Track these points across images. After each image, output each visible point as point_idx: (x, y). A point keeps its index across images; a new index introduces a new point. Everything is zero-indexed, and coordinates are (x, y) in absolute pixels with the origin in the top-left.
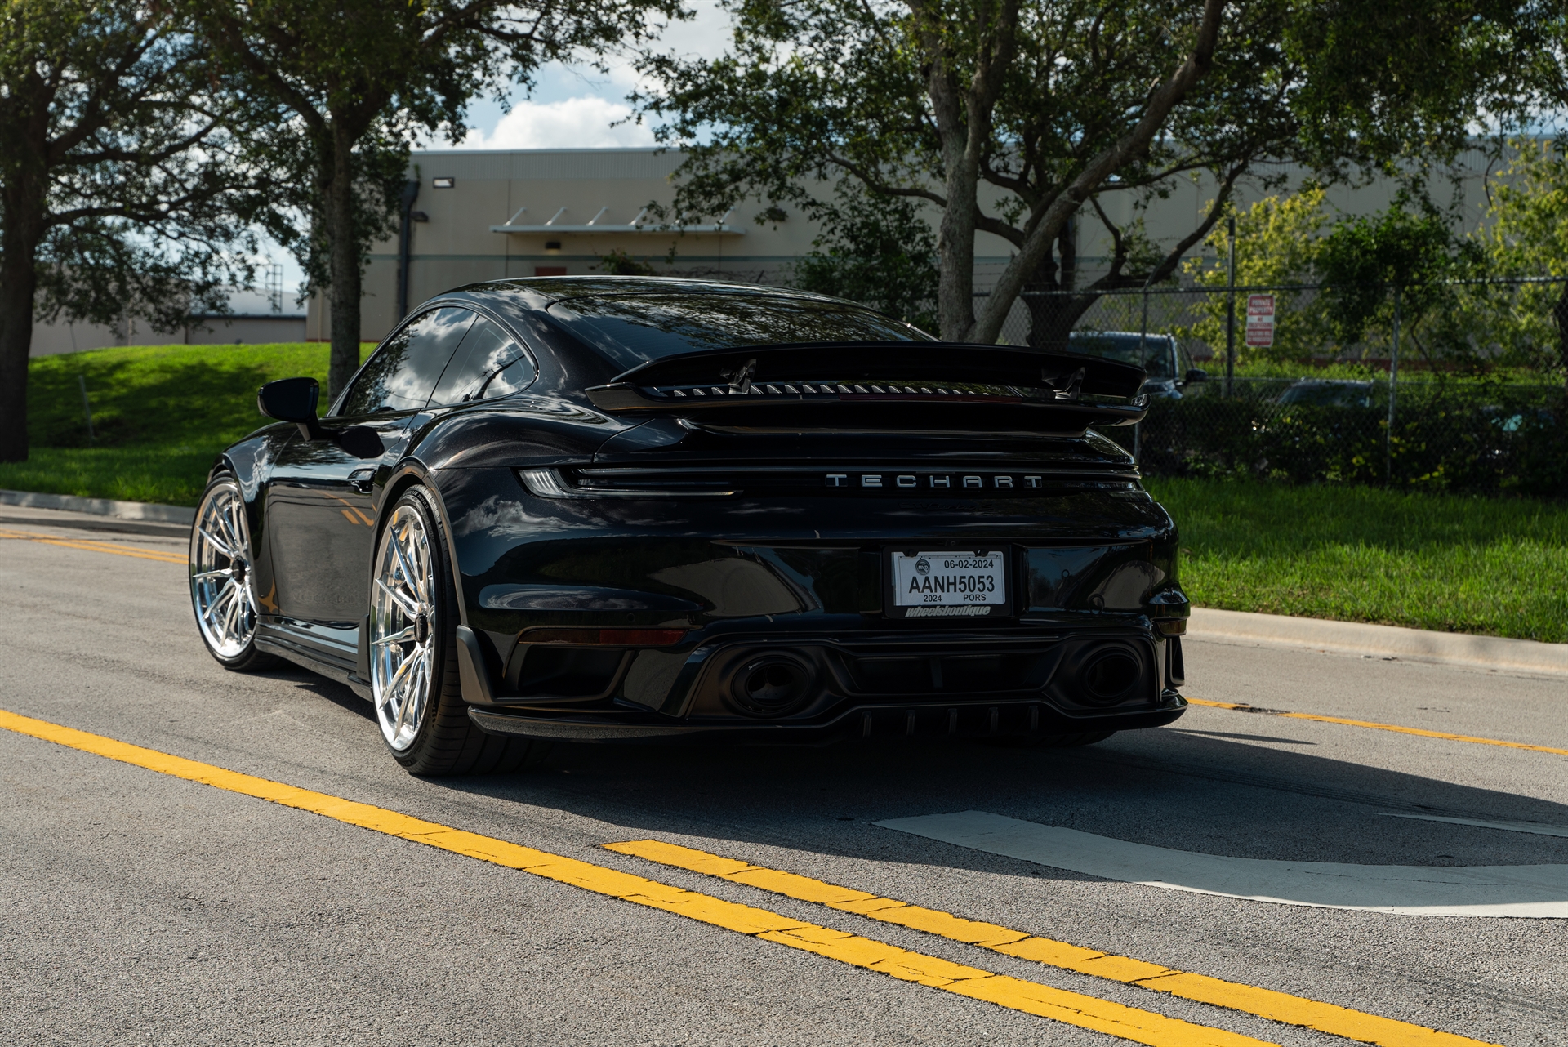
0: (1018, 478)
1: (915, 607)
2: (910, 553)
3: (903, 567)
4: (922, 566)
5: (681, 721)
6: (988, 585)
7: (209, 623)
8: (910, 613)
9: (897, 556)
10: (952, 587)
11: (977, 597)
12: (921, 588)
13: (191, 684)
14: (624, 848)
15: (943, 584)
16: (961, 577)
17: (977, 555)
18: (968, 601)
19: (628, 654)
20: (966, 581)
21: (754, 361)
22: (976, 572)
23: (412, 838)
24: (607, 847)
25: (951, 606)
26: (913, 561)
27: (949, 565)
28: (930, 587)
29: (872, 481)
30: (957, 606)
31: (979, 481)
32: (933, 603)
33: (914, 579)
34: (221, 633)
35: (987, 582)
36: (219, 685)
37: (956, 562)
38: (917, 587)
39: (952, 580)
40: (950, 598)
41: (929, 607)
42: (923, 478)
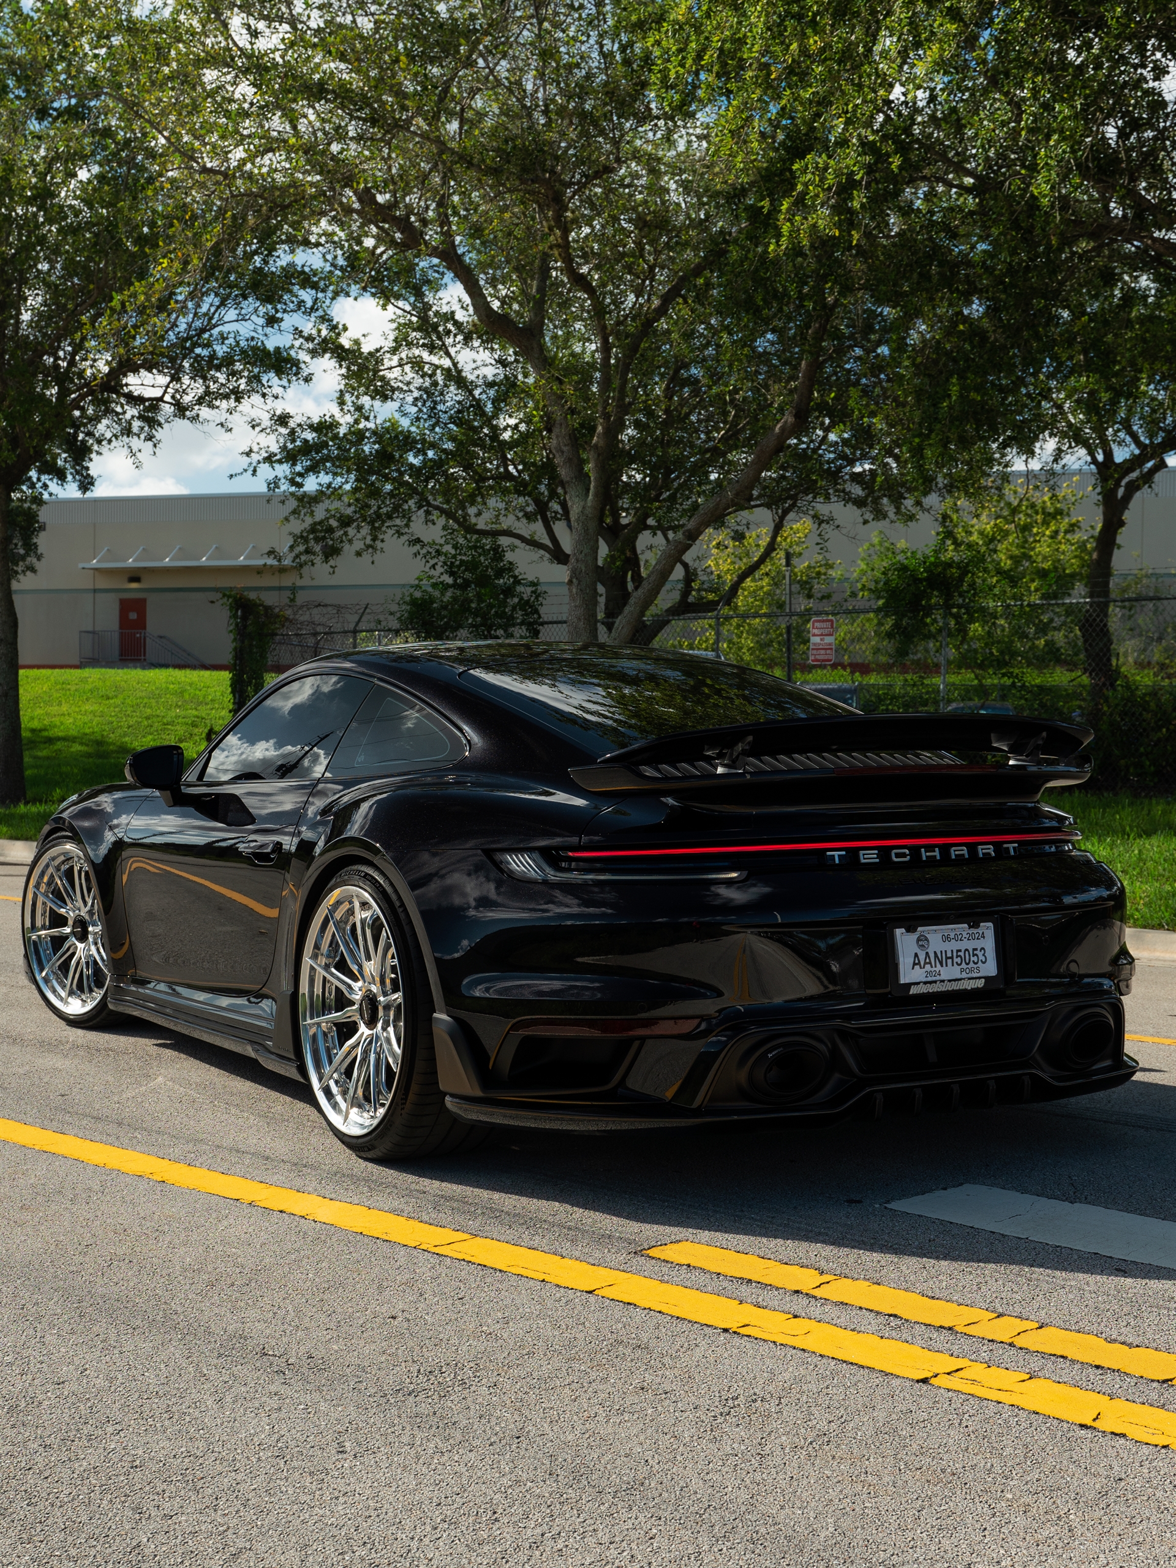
0: (998, 846)
1: (918, 983)
2: (910, 929)
3: (905, 942)
4: (922, 941)
5: (697, 1113)
6: (982, 958)
7: (46, 980)
8: (913, 991)
9: (899, 932)
10: (949, 961)
12: (922, 963)
13: (48, 1046)
14: (671, 1253)
15: (942, 959)
16: (958, 951)
17: (970, 927)
18: (964, 975)
19: (637, 1044)
20: (962, 954)
21: (750, 738)
22: (970, 945)
23: (436, 1250)
24: (651, 1253)
25: (950, 981)
26: (914, 937)
27: (946, 938)
28: (930, 963)
29: (868, 856)
30: (955, 980)
31: (964, 851)
32: (934, 979)
33: (916, 955)
34: (63, 991)
35: (980, 954)
36: (76, 1046)
37: (952, 936)
38: (919, 964)
40: (949, 972)
41: (930, 983)
42: (915, 851)
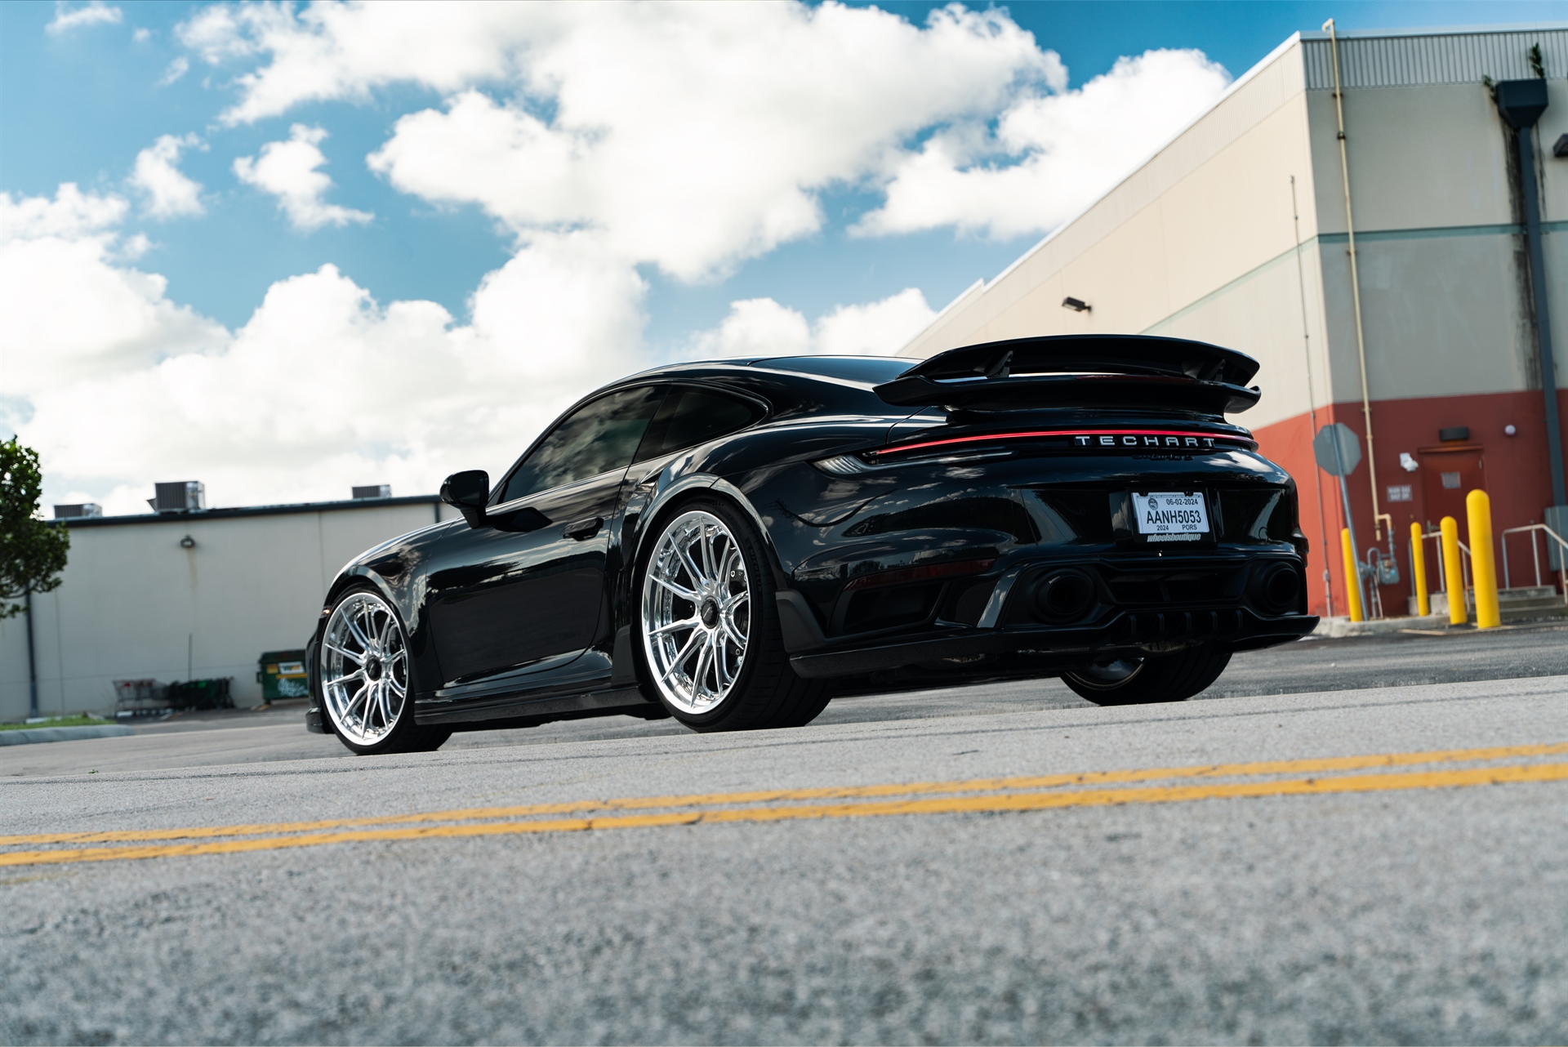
1: (1153, 534)
2: (1143, 494)
3: (1140, 504)
4: (1153, 503)
6: (1197, 518)
8: (1150, 539)
10: (1174, 519)
11: (1191, 527)
12: (1154, 520)
15: (1168, 517)
16: (1180, 512)
17: (1186, 495)
18: (1185, 530)
20: (1182, 514)
21: (1011, 353)
22: (1188, 508)
25: (1176, 534)
26: (1146, 499)
27: (1170, 502)
28: (1160, 519)
29: (1106, 441)
30: (1179, 534)
32: (1163, 532)
33: (1149, 513)
35: (1196, 515)
37: (1174, 500)
38: (1152, 519)
39: (1173, 514)
40: (1175, 527)
41: (1162, 534)
42: (1140, 438)
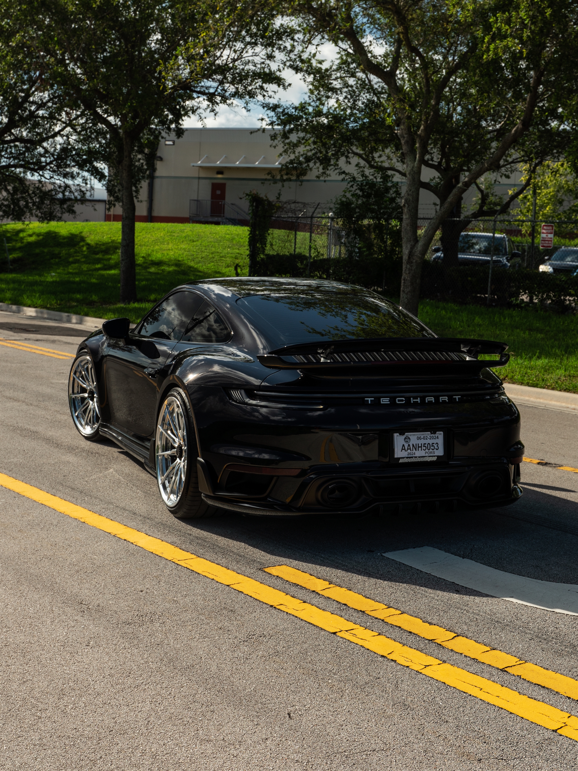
0: (450, 397)
1: (403, 458)
2: (402, 434)
3: (399, 440)
4: (407, 439)
5: (299, 510)
6: (436, 447)
7: (77, 417)
8: (401, 461)
9: (396, 435)
10: (420, 448)
11: (431, 453)
12: (406, 449)
13: (71, 449)
14: (274, 571)
15: (416, 447)
16: (424, 444)
17: (431, 433)
18: (427, 455)
19: (275, 478)
20: (426, 445)
21: (333, 347)
22: (431, 442)
23: (178, 562)
24: (266, 570)
25: (419, 457)
26: (404, 437)
27: (419, 438)
28: (410, 449)
29: (385, 401)
30: (422, 457)
31: (432, 399)
32: (411, 456)
33: (403, 445)
34: (83, 423)
35: (435, 446)
36: (83, 450)
37: (422, 437)
38: (405, 449)
39: (420, 445)
40: (419, 453)
41: (410, 458)
42: (408, 399)
